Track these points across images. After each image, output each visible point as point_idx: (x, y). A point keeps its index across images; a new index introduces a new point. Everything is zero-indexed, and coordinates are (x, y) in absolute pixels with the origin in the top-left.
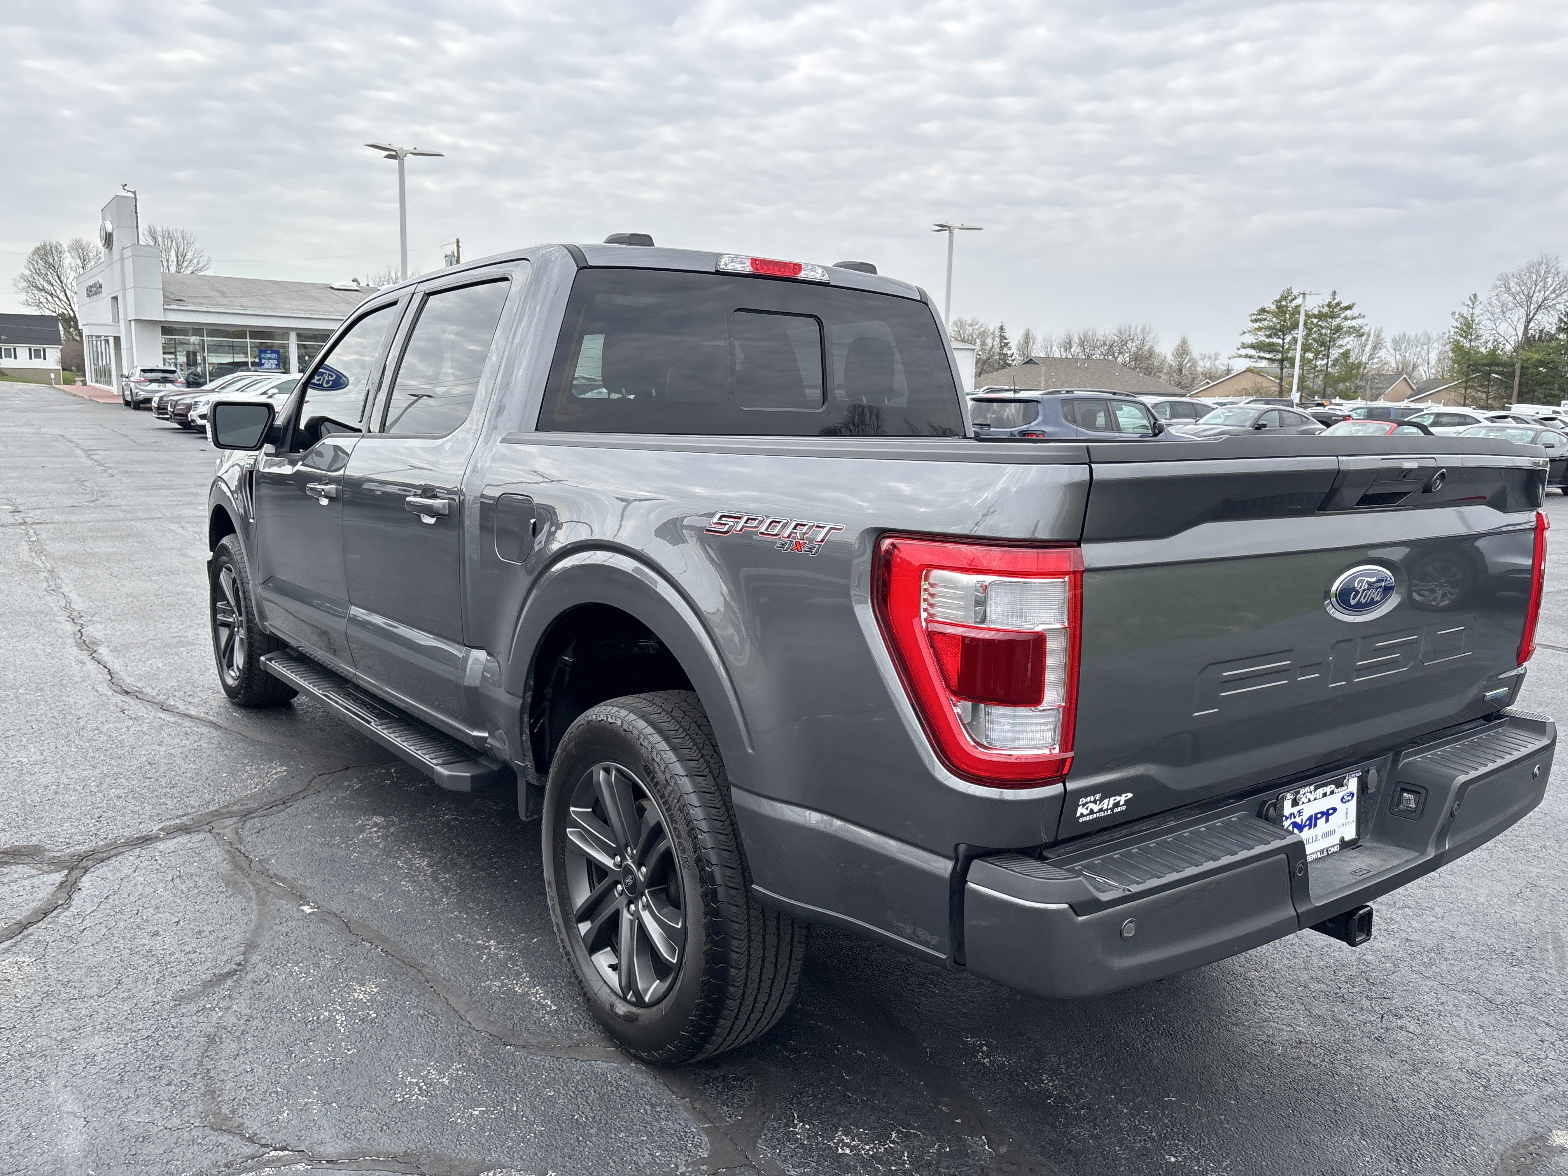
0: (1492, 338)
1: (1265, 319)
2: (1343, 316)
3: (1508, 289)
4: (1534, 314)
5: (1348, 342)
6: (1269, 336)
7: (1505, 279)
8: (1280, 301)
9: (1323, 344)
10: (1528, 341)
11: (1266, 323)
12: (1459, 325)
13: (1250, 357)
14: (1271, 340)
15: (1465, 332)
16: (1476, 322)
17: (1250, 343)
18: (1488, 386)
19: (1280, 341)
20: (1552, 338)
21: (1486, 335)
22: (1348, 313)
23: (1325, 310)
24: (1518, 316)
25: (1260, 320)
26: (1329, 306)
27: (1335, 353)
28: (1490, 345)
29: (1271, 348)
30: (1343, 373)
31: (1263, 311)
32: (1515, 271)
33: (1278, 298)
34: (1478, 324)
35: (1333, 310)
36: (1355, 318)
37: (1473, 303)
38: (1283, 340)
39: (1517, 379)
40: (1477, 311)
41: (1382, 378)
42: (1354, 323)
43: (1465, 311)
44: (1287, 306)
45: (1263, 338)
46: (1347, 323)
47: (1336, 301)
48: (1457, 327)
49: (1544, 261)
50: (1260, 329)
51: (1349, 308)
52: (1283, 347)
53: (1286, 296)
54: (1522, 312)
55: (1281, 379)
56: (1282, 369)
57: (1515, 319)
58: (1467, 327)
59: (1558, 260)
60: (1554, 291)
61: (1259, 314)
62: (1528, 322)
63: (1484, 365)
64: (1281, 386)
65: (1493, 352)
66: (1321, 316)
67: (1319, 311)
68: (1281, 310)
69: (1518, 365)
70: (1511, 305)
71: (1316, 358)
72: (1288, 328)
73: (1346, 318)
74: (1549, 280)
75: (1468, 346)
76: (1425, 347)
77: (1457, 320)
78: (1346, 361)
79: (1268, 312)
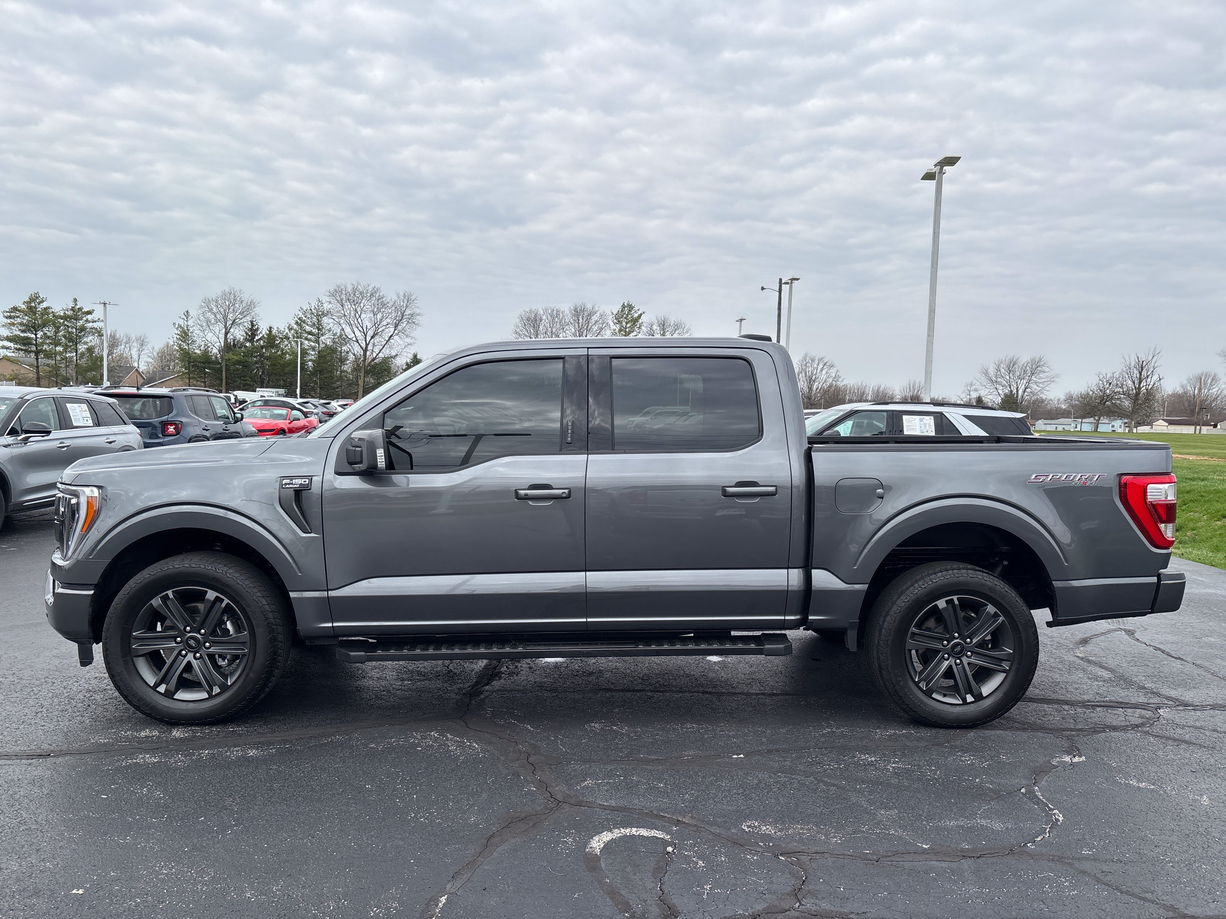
0: (203, 343)
1: (18, 317)
2: (84, 319)
3: (211, 310)
4: (230, 328)
5: (91, 340)
6: (23, 331)
7: (207, 302)
8: (30, 302)
9: (70, 340)
10: (229, 347)
11: (19, 320)
12: (179, 333)
13: (7, 348)
14: (26, 335)
15: (184, 338)
16: (191, 331)
17: (5, 336)
18: (205, 378)
19: (33, 336)
20: (242, 345)
21: (199, 342)
22: (89, 317)
23: (70, 313)
24: (219, 329)
25: (14, 317)
26: (73, 309)
27: (82, 348)
28: (202, 348)
29: (26, 342)
30: (90, 364)
31: (15, 309)
32: (214, 297)
33: (27, 299)
34: (192, 333)
35: (76, 314)
36: (95, 322)
37: (187, 318)
38: (36, 335)
39: (224, 373)
40: (190, 323)
41: (122, 369)
42: (95, 325)
43: (182, 322)
44: (35, 307)
45: (18, 333)
46: (90, 325)
47: (78, 307)
48: (178, 334)
49: (232, 292)
50: (13, 324)
51: (89, 313)
52: (36, 341)
53: (35, 298)
54: (222, 326)
55: (38, 367)
56: (37, 359)
57: (217, 331)
58: (185, 335)
59: (241, 292)
60: (240, 314)
61: (12, 312)
62: (226, 334)
63: (201, 362)
64: (38, 373)
65: (206, 353)
66: (65, 318)
67: (65, 313)
68: (31, 311)
69: (223, 364)
70: (213, 321)
71: (65, 351)
72: (39, 325)
73: (87, 321)
74: (237, 305)
75: (187, 348)
76: (127, 345)
77: (177, 329)
78: (91, 355)
79: (20, 311)
